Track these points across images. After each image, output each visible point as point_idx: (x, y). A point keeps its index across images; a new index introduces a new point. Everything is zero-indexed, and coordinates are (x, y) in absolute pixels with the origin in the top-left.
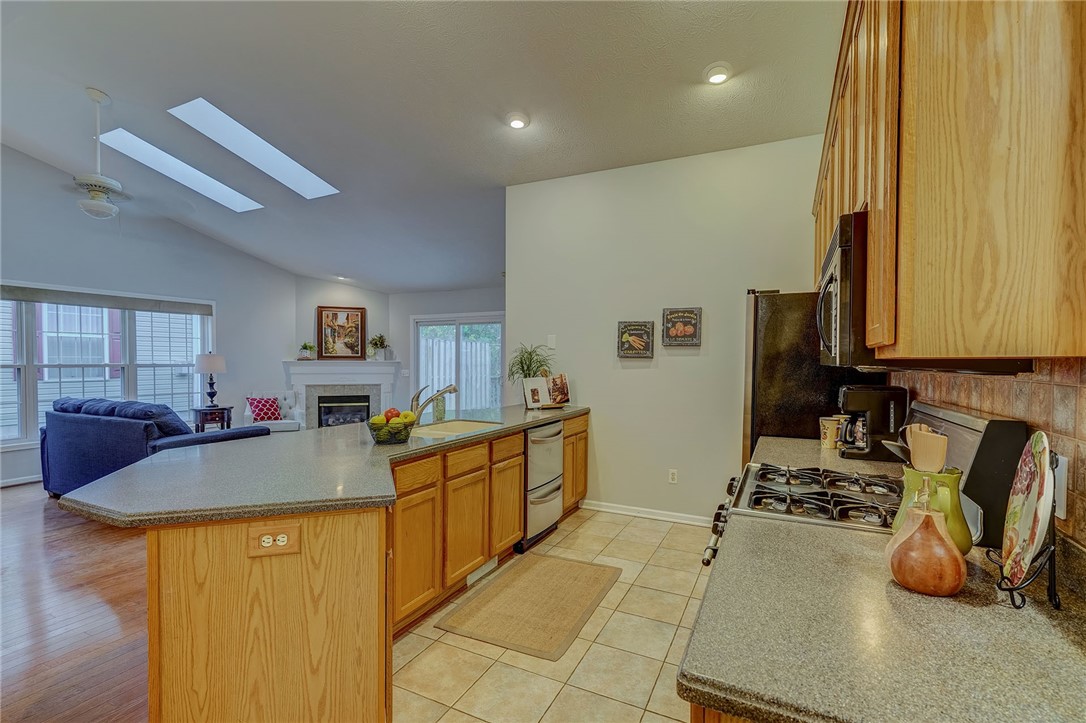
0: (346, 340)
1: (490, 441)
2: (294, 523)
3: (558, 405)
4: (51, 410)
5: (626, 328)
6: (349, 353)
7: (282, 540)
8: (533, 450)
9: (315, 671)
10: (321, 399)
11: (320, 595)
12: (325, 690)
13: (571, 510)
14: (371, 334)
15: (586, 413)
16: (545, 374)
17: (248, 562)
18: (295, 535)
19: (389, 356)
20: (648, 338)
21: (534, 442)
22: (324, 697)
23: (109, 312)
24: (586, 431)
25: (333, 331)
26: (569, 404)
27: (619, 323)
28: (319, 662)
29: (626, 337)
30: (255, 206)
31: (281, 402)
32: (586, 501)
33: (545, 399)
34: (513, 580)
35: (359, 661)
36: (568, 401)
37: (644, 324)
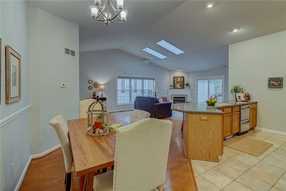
0: (180, 84)
1: (232, 107)
2: (207, 115)
3: (247, 100)
4: (136, 98)
5: (271, 80)
6: (180, 87)
7: (205, 118)
8: (242, 111)
9: (210, 140)
10: (174, 98)
11: (211, 128)
12: (212, 144)
13: (252, 129)
14: (186, 83)
15: (256, 103)
16: (242, 92)
17: (200, 120)
18: (207, 117)
19: (190, 88)
20: (281, 82)
21: (242, 109)
22: (211, 145)
23: (134, 80)
24: (256, 108)
25: (177, 82)
26: (250, 100)
27: (269, 78)
28: (211, 139)
29: (271, 82)
30: (165, 57)
31: (167, 98)
32: (256, 127)
33: (243, 99)
34: (238, 140)
35: (218, 141)
36: (250, 99)
37: (279, 78)
